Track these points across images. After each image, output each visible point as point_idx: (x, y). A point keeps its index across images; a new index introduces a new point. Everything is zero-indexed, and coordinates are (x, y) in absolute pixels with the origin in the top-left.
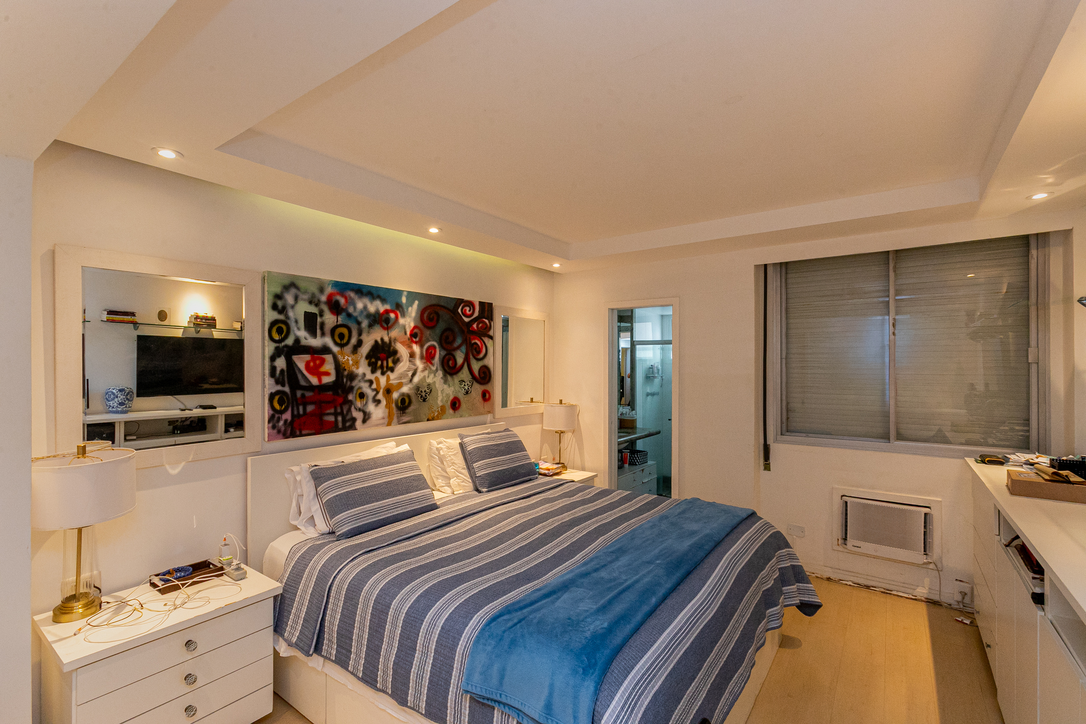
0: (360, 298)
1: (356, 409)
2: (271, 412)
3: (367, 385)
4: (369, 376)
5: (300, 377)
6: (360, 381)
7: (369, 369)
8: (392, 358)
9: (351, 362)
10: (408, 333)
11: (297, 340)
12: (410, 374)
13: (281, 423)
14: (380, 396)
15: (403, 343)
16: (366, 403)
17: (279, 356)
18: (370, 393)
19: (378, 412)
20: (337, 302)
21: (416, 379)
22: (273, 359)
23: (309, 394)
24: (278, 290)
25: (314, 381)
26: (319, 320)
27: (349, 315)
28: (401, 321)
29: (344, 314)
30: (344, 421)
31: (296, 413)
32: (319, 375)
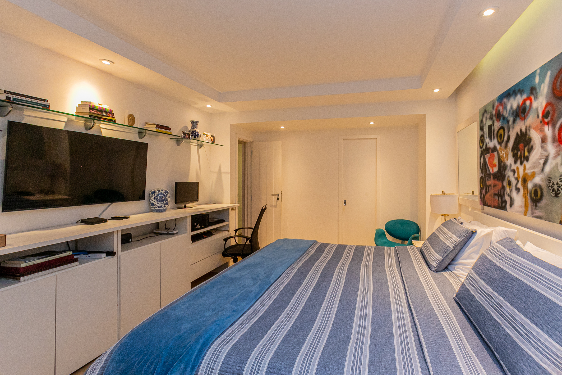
0: (508, 100)
1: (507, 194)
2: (480, 189)
3: (512, 174)
4: (514, 167)
5: (487, 168)
6: (508, 171)
7: (513, 159)
8: (527, 147)
9: (504, 156)
10: (540, 115)
11: (486, 145)
12: (542, 161)
14: (519, 185)
15: (535, 129)
16: (512, 190)
17: (482, 156)
18: (514, 181)
19: (519, 199)
20: (499, 111)
21: (548, 168)
22: (480, 158)
24: (482, 118)
25: (491, 170)
26: (492, 128)
27: (504, 118)
28: (535, 104)
30: (502, 202)
31: (486, 191)
32: (492, 166)
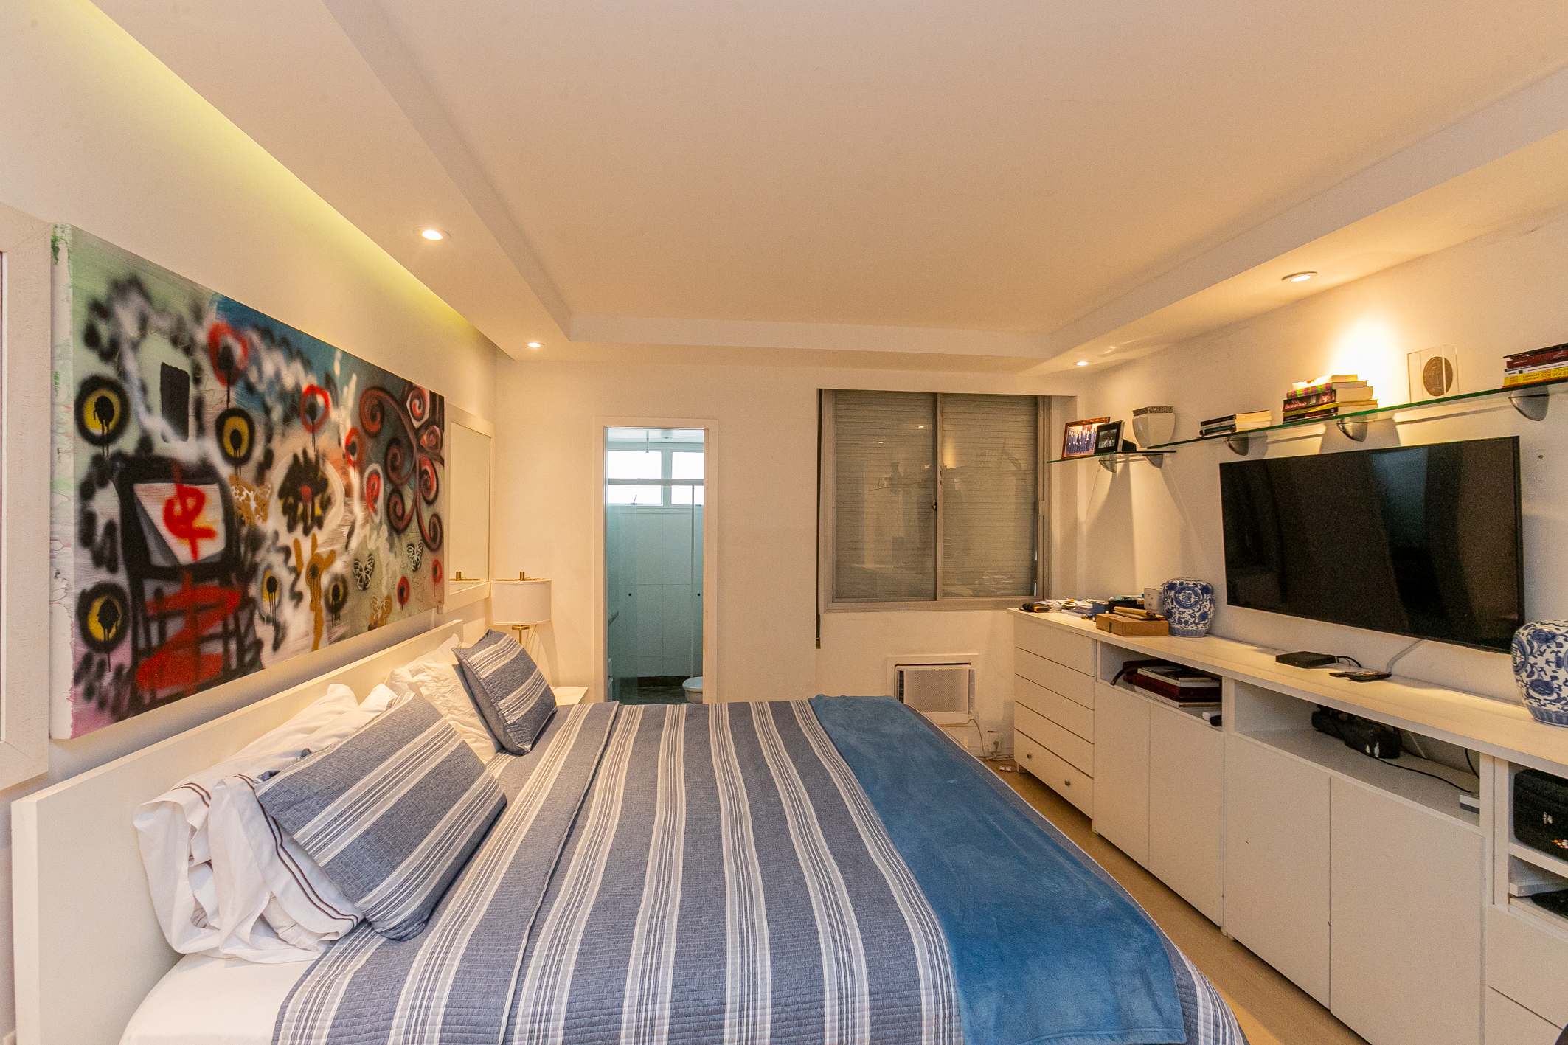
0: (269, 348)
1: (263, 619)
2: (83, 650)
3: (281, 557)
4: (286, 539)
5: (152, 543)
6: (268, 551)
7: (284, 520)
8: (319, 496)
9: (253, 505)
10: (343, 442)
11: (146, 442)
12: (346, 531)
13: (108, 677)
14: (302, 585)
15: (335, 464)
16: (280, 601)
17: (103, 484)
18: (285, 577)
19: (298, 620)
20: (228, 351)
21: (354, 544)
22: (86, 491)
23: (171, 589)
24: (100, 290)
25: (182, 552)
26: (192, 391)
27: (250, 389)
28: (334, 414)
29: (241, 383)
30: (242, 651)
31: (142, 643)
32: (194, 535)
